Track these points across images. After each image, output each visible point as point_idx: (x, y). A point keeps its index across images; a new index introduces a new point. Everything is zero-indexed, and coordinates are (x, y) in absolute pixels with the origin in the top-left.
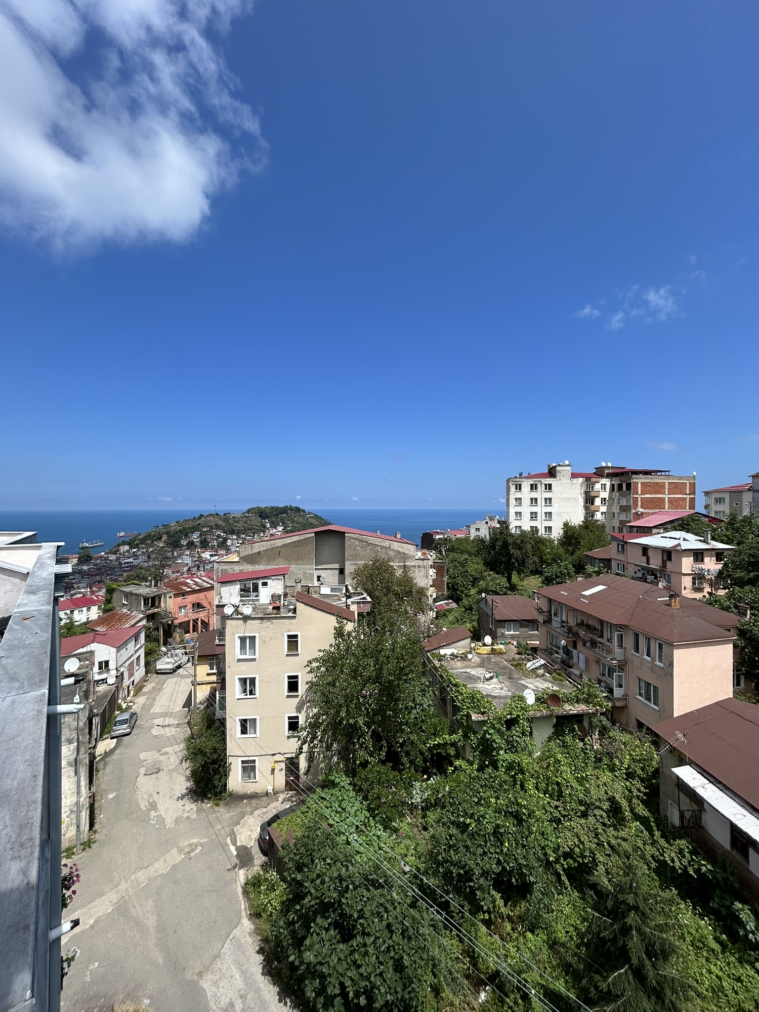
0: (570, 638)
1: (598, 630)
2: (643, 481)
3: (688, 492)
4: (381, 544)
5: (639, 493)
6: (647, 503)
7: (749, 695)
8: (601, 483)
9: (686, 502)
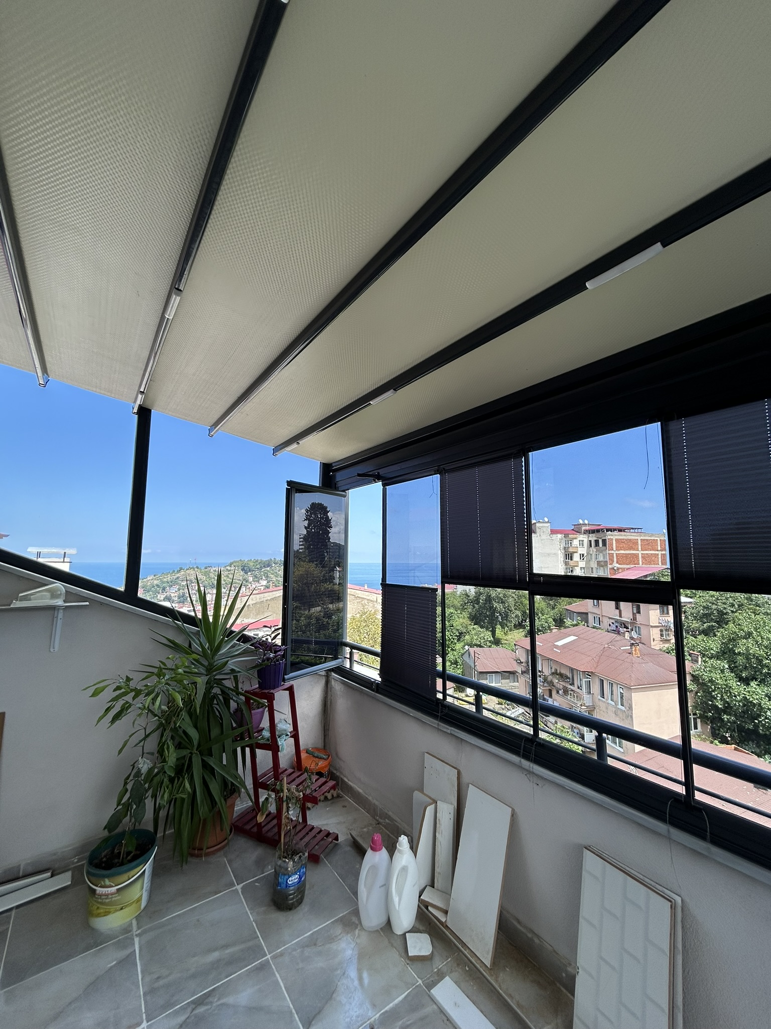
0: (545, 687)
1: (569, 679)
2: (617, 537)
3: (659, 549)
4: (368, 598)
5: (615, 549)
6: (622, 559)
7: (704, 736)
8: (579, 539)
9: (658, 558)
